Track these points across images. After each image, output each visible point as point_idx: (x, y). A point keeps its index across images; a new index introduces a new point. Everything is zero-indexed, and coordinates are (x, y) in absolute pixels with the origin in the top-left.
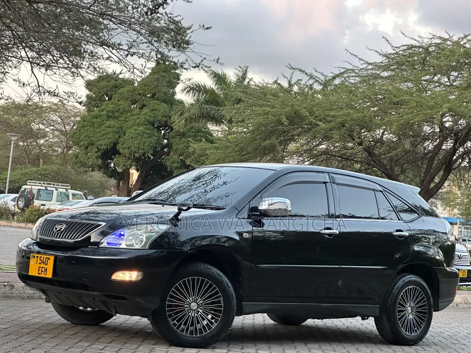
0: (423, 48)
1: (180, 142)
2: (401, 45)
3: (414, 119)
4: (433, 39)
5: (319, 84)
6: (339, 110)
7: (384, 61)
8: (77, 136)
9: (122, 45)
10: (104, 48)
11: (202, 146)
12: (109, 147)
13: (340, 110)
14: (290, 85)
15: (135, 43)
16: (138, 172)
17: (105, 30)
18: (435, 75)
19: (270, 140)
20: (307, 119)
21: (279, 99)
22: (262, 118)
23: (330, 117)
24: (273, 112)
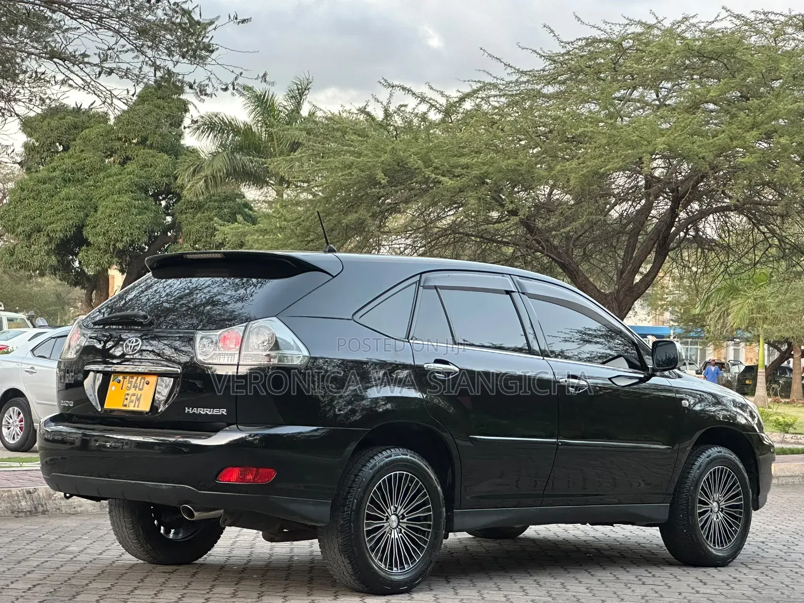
0: (613, 42)
1: (193, 219)
2: (575, 39)
3: (606, 166)
4: (628, 26)
5: (436, 111)
6: (474, 154)
7: (547, 68)
8: (10, 216)
9: (88, 56)
10: (55, 63)
11: (238, 228)
12: (68, 234)
13: (476, 155)
14: (387, 115)
15: (111, 51)
16: (123, 274)
17: (57, 31)
18: (635, 88)
19: (356, 212)
20: (419, 173)
21: (368, 140)
22: (340, 174)
23: (460, 168)
24: (360, 165)
